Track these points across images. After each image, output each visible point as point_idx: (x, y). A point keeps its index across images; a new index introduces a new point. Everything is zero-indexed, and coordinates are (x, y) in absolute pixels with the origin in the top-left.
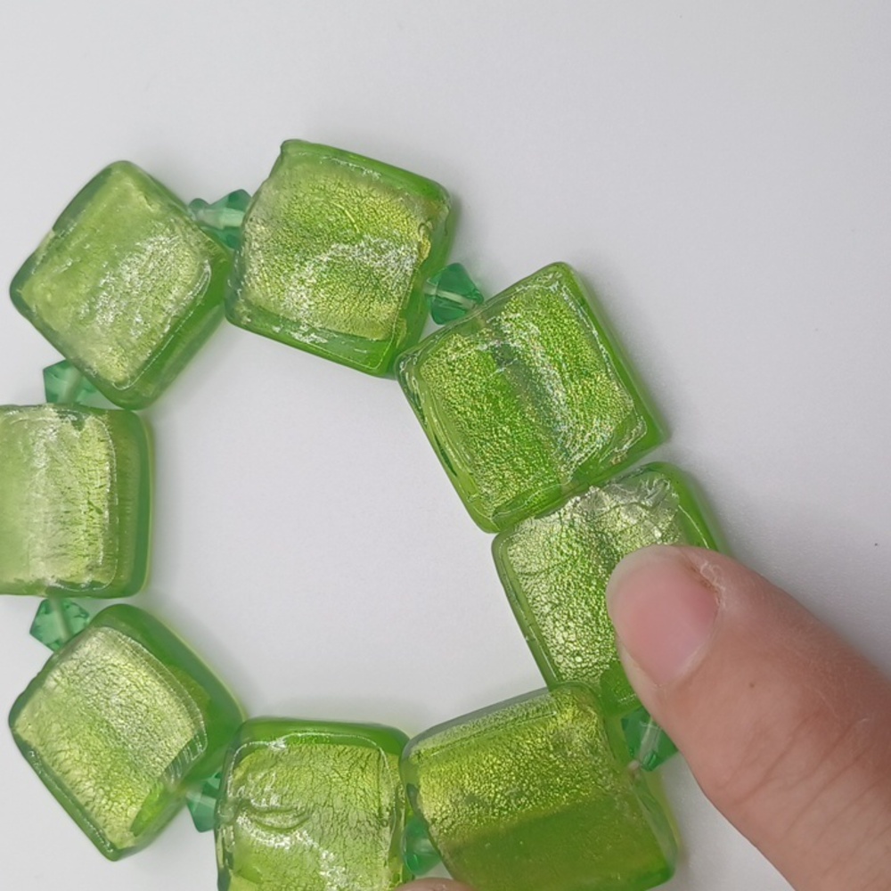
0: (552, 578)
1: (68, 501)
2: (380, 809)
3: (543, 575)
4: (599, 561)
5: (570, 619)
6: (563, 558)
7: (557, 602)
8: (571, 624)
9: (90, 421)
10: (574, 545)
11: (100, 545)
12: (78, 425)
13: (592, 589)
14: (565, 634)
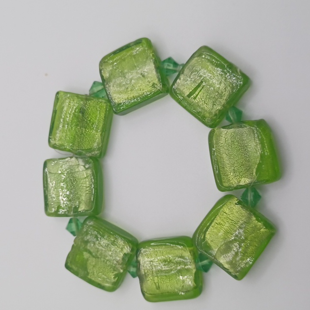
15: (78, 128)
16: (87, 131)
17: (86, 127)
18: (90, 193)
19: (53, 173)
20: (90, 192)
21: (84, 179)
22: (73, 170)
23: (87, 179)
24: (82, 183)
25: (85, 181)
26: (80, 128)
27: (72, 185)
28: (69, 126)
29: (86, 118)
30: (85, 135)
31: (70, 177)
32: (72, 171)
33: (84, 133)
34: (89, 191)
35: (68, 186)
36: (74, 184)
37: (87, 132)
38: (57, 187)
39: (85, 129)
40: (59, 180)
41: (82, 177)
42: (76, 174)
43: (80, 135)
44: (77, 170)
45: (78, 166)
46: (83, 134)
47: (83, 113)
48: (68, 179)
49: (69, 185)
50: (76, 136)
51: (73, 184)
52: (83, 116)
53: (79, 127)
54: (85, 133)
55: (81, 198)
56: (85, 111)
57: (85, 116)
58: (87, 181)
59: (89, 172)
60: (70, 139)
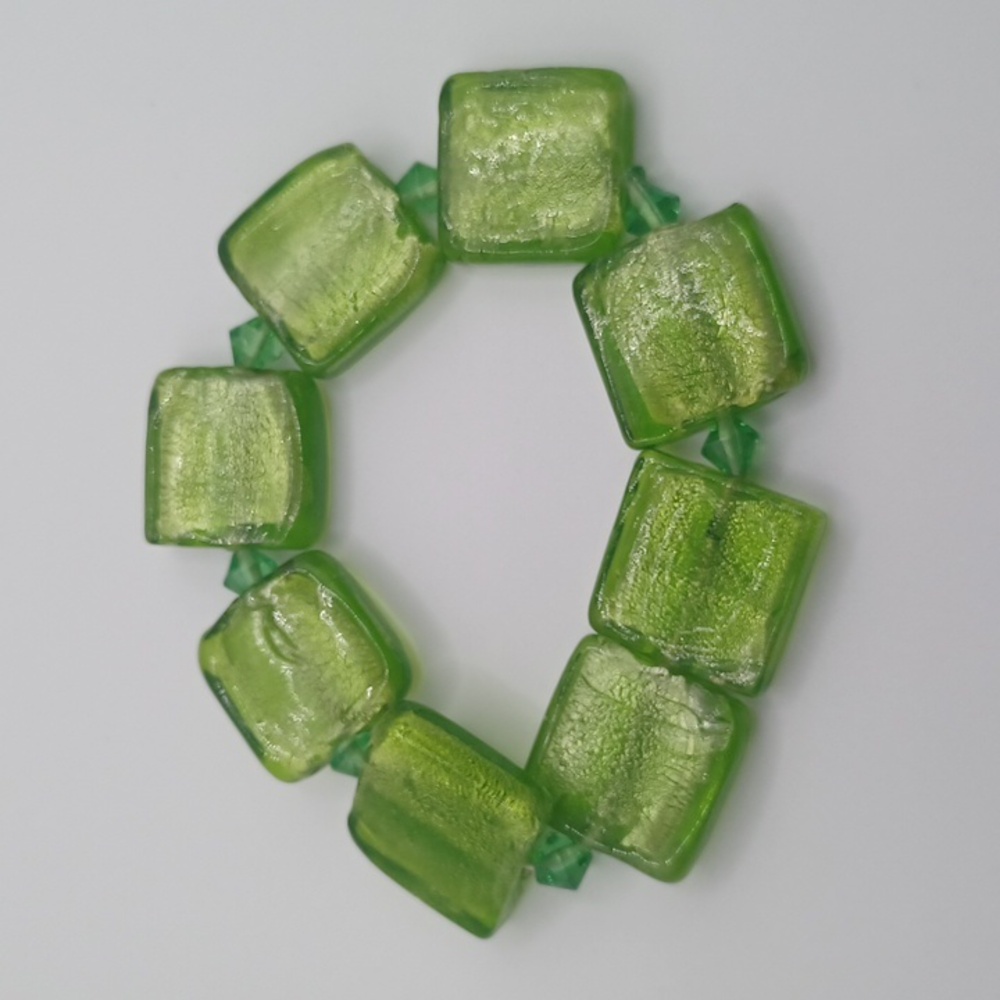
0: (598, 702)
1: (341, 277)
2: (349, 708)
3: (594, 693)
4: (636, 726)
5: (582, 739)
6: (618, 699)
7: (585, 719)
8: (580, 743)
9: (412, 239)
10: (633, 698)
11: (336, 332)
12: (401, 234)
13: (615, 737)
14: (570, 745)
15: (693, 586)
16: (724, 598)
17: (723, 586)
18: (680, 809)
19: (595, 690)
20: (681, 806)
21: (682, 757)
22: (661, 712)
23: (690, 764)
24: (671, 768)
25: (681, 767)
26: (702, 586)
27: (638, 755)
28: (667, 572)
29: (724, 557)
30: (714, 610)
31: (642, 730)
32: (655, 716)
33: (710, 605)
34: (682, 804)
35: (622, 752)
36: (645, 756)
37: (723, 602)
38: (586, 737)
39: (717, 594)
40: (604, 717)
41: (678, 748)
42: (662, 729)
43: (695, 609)
44: (673, 719)
45: (683, 708)
46: (708, 608)
47: (717, 539)
48: (631, 732)
49: (627, 751)
50: (684, 610)
51: (641, 756)
52: (716, 545)
53: (696, 584)
54: (716, 604)
55: (645, 810)
56: (726, 533)
57: (721, 549)
58: (689, 770)
59: (706, 745)
60: (663, 614)
